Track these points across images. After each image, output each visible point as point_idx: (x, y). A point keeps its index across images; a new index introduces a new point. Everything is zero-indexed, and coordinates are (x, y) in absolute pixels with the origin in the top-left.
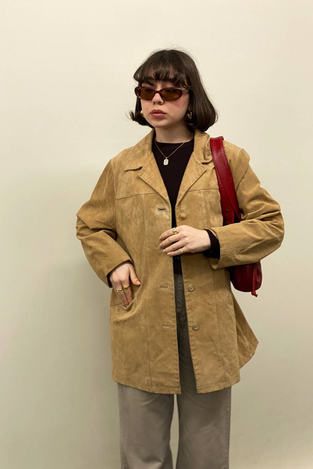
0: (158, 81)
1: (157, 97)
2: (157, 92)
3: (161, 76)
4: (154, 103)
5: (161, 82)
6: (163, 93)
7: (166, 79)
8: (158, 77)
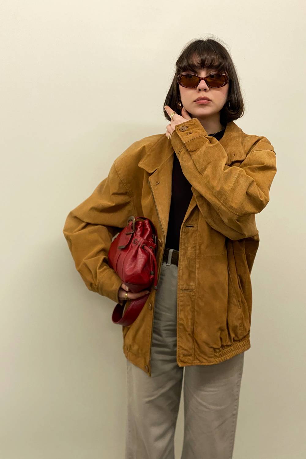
0: (202, 68)
1: (203, 84)
2: (202, 79)
3: (206, 63)
4: (200, 90)
5: (205, 69)
6: (208, 80)
7: (210, 67)
8: (203, 65)
